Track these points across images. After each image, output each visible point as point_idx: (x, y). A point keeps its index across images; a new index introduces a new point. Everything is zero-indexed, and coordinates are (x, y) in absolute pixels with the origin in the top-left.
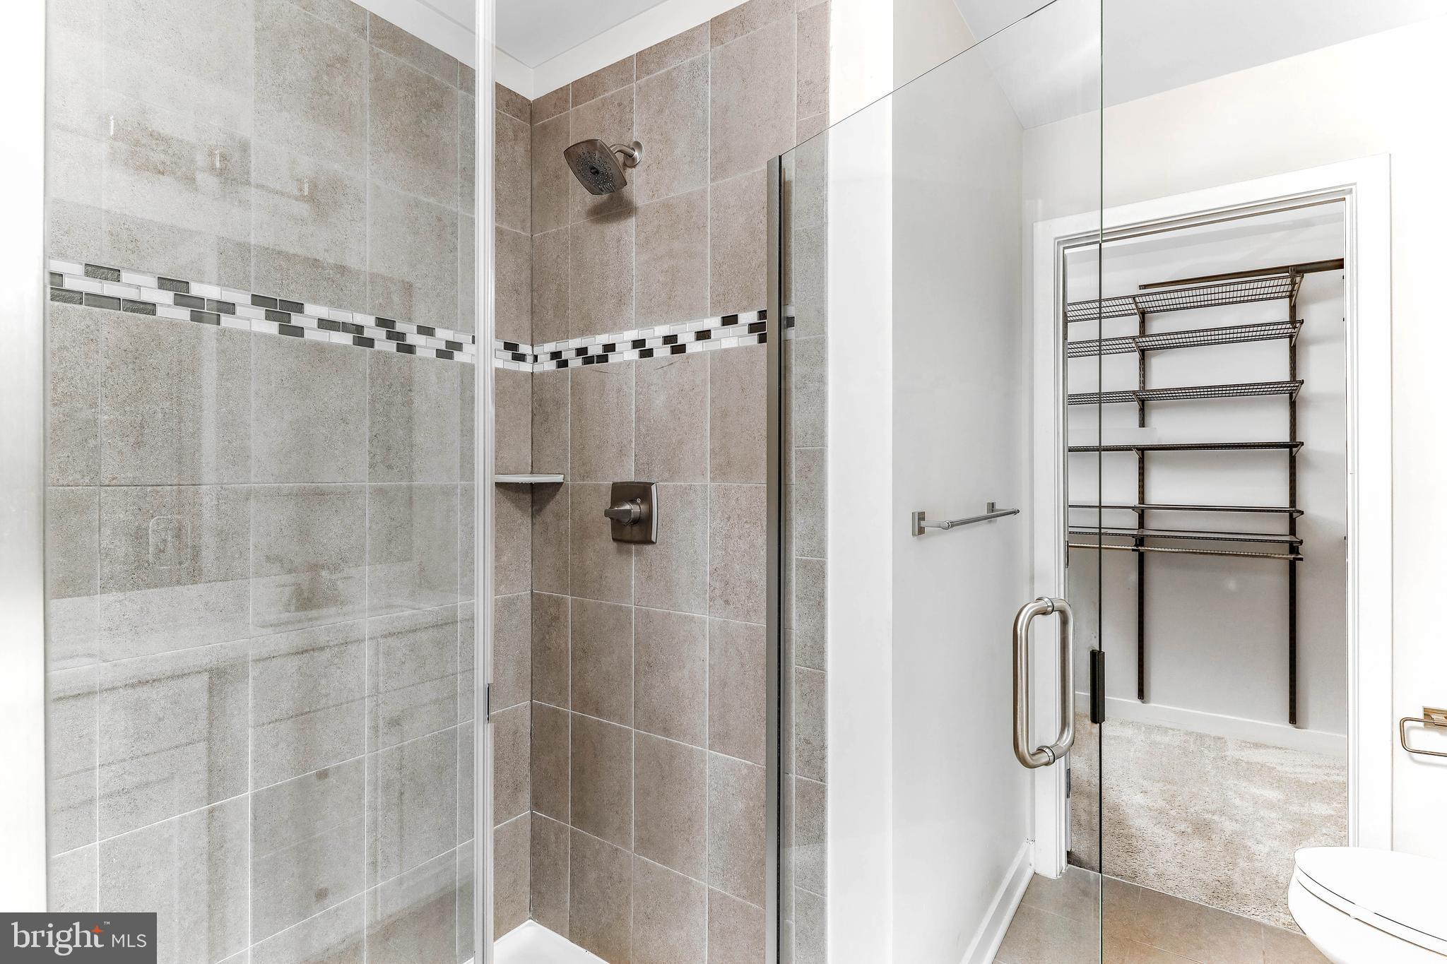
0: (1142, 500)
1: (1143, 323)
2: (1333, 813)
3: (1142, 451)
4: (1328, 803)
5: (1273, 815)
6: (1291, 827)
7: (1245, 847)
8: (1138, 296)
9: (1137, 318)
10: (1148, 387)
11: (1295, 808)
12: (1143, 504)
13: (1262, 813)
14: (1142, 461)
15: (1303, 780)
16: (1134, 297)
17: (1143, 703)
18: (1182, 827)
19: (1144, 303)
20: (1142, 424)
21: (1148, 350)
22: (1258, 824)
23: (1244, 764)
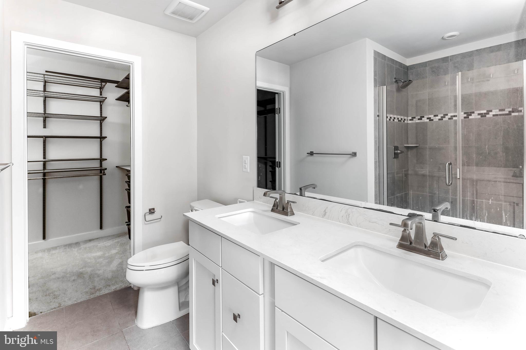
0: (44, 158)
1: (45, 86)
2: (117, 251)
3: (45, 138)
4: (116, 249)
5: (101, 260)
6: (107, 261)
7: (96, 274)
8: (46, 75)
9: (42, 84)
10: (47, 112)
11: (107, 255)
12: (45, 159)
13: (98, 261)
14: (44, 142)
15: (107, 245)
16: (44, 75)
17: (45, 241)
18: (73, 278)
19: (48, 78)
20: (45, 127)
21: (47, 97)
22: (98, 265)
23: (88, 248)
